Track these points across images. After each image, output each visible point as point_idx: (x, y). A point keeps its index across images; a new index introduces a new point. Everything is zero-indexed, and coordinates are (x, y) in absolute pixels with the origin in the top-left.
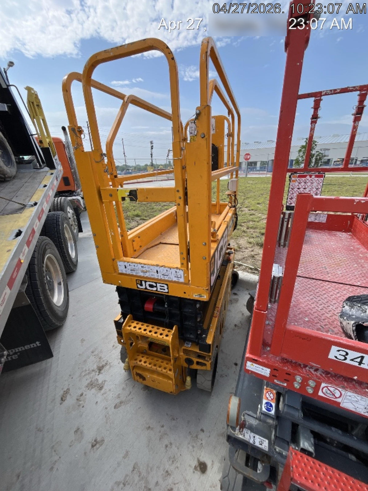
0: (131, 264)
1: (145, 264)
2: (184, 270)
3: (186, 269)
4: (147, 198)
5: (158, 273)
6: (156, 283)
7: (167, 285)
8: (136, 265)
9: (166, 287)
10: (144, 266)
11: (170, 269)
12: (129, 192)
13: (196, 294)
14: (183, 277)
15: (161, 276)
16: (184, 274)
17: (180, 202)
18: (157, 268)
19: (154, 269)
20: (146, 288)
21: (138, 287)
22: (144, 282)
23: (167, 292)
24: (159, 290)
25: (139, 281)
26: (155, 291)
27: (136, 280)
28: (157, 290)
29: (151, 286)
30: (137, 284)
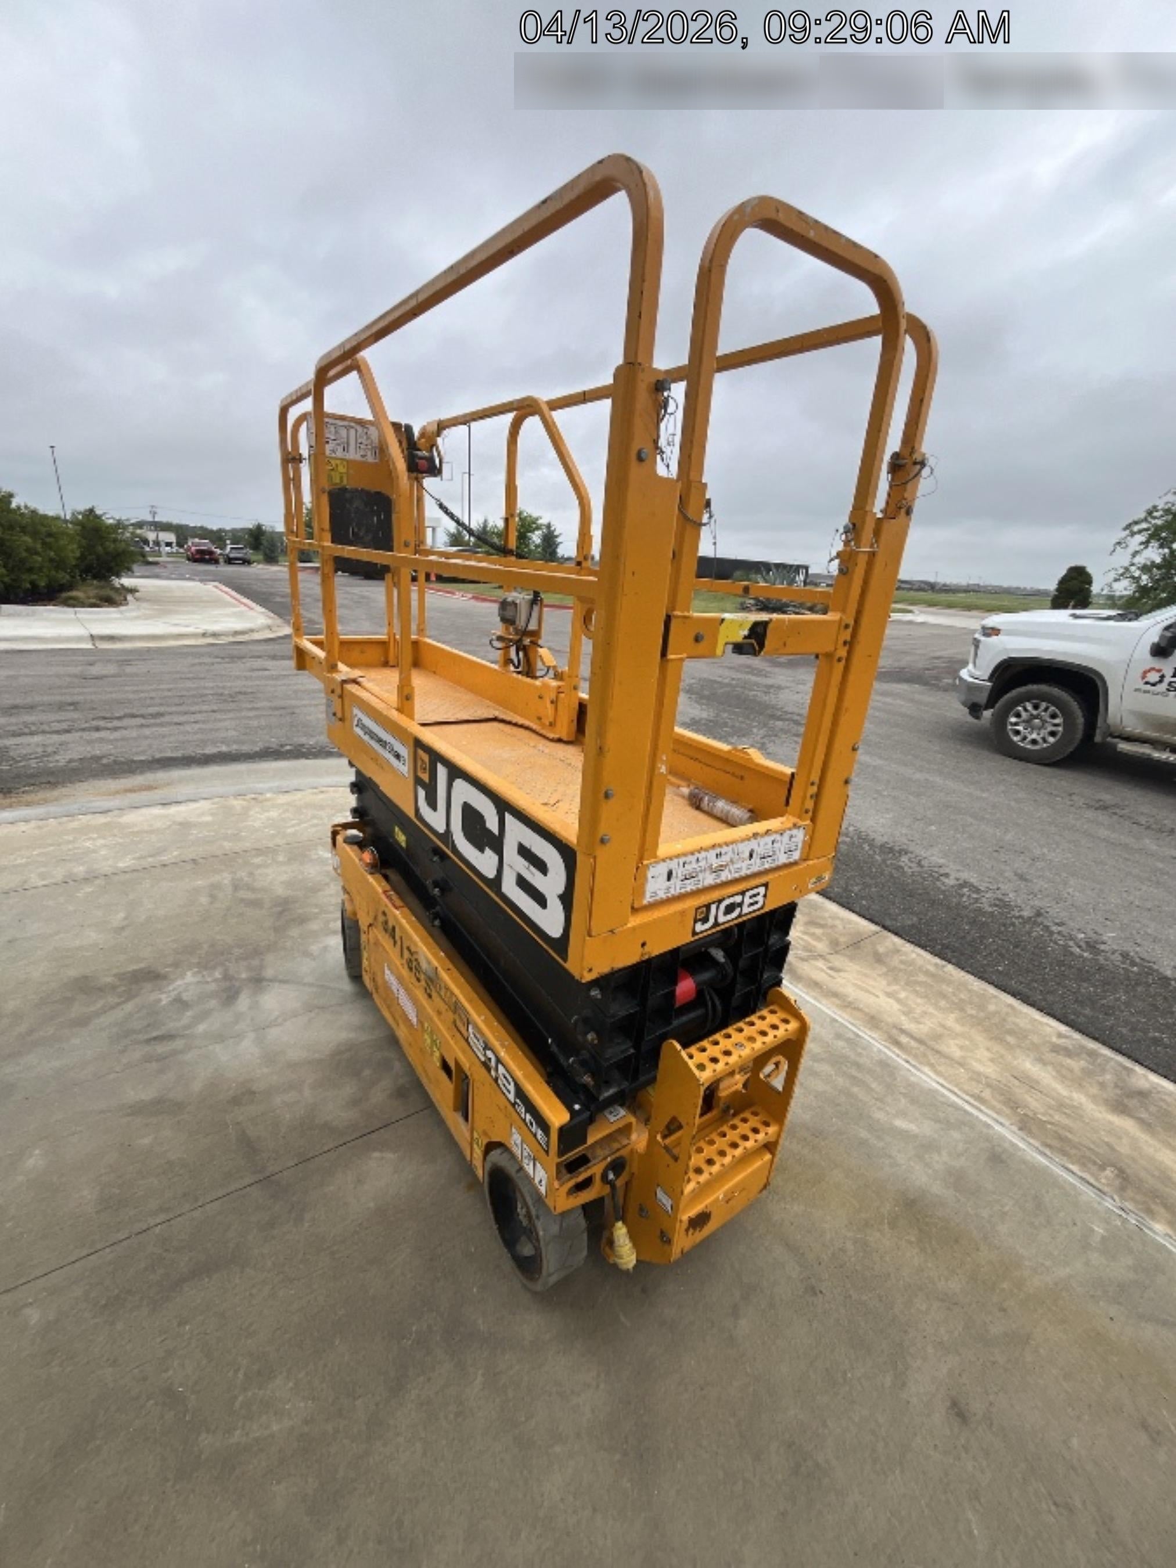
0: (688, 859)
1: (724, 845)
2: (807, 825)
3: (809, 822)
5: (750, 859)
6: (743, 893)
7: (766, 885)
8: (701, 856)
9: (762, 890)
10: (724, 850)
11: (782, 834)
12: (749, 626)
13: (814, 880)
14: (800, 845)
15: (756, 866)
16: (805, 836)
17: (842, 652)
18: (753, 844)
19: (745, 848)
20: (716, 924)
21: (694, 933)
22: (713, 907)
23: (762, 908)
24: (746, 910)
25: (704, 909)
26: (736, 918)
27: (697, 909)
28: (740, 916)
29: (730, 909)
30: (696, 921)
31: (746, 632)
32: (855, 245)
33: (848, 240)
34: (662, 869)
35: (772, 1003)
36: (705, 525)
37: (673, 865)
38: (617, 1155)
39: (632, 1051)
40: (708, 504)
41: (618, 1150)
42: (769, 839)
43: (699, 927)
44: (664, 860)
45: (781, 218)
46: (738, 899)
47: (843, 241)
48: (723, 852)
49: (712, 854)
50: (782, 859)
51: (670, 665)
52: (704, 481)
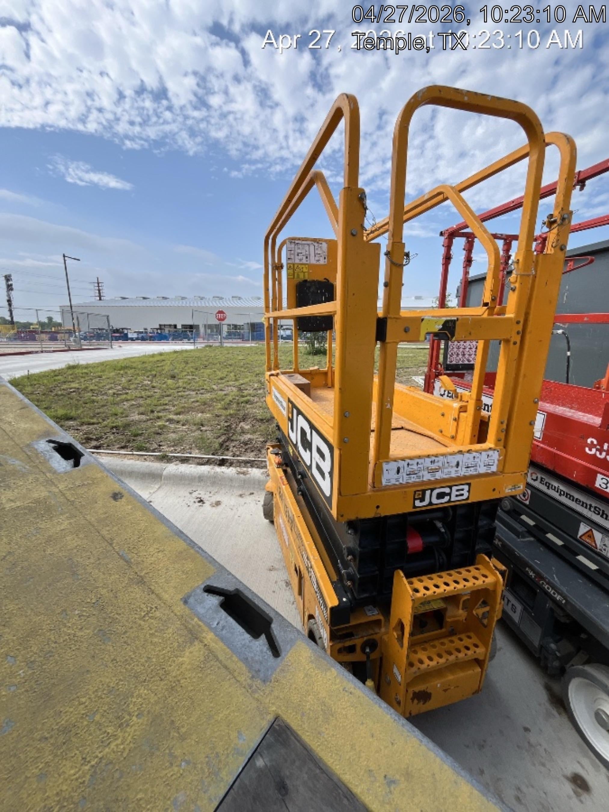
0: (411, 462)
1: (436, 456)
2: (500, 449)
3: (502, 448)
4: (470, 334)
5: (457, 467)
6: (450, 487)
7: (469, 484)
8: (420, 461)
9: (466, 487)
10: (436, 459)
11: (481, 453)
12: (442, 323)
13: (510, 487)
14: (496, 462)
15: (462, 472)
16: (500, 456)
17: (518, 339)
18: (459, 457)
19: (454, 460)
20: (431, 504)
21: (415, 507)
22: (428, 493)
23: (468, 499)
24: (453, 498)
25: (421, 493)
26: (446, 503)
27: (415, 492)
28: (449, 501)
29: (441, 496)
30: (415, 499)
31: (441, 327)
32: (499, 99)
33: (493, 97)
34: (393, 466)
35: (478, 564)
36: (405, 265)
37: (401, 464)
38: (371, 637)
39: (377, 572)
40: (407, 255)
41: (372, 634)
42: (471, 456)
43: (418, 503)
44: (395, 460)
45: (443, 95)
46: (447, 490)
47: (489, 98)
48: (436, 461)
49: (428, 460)
50: (482, 470)
51: (389, 346)
52: (403, 242)
